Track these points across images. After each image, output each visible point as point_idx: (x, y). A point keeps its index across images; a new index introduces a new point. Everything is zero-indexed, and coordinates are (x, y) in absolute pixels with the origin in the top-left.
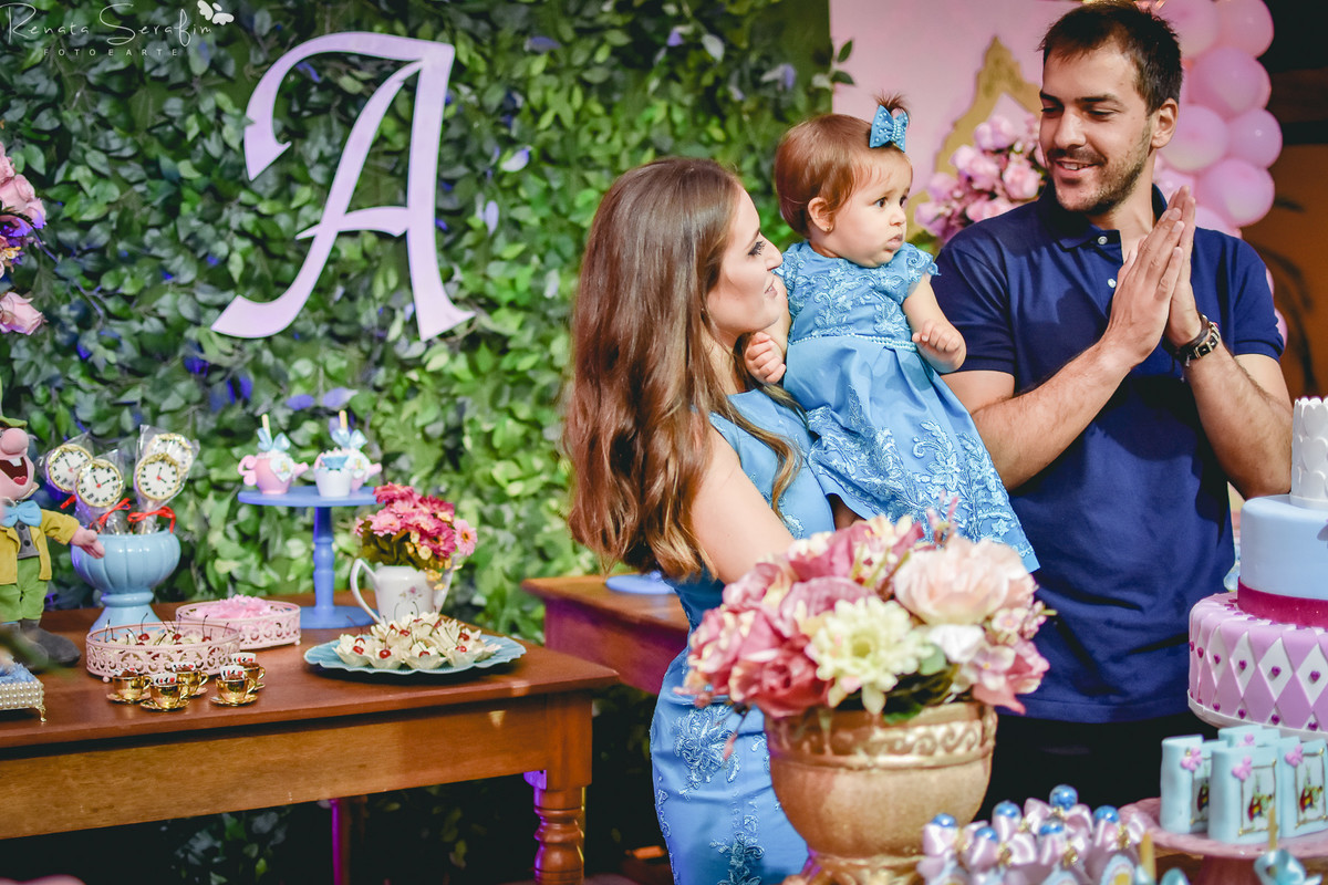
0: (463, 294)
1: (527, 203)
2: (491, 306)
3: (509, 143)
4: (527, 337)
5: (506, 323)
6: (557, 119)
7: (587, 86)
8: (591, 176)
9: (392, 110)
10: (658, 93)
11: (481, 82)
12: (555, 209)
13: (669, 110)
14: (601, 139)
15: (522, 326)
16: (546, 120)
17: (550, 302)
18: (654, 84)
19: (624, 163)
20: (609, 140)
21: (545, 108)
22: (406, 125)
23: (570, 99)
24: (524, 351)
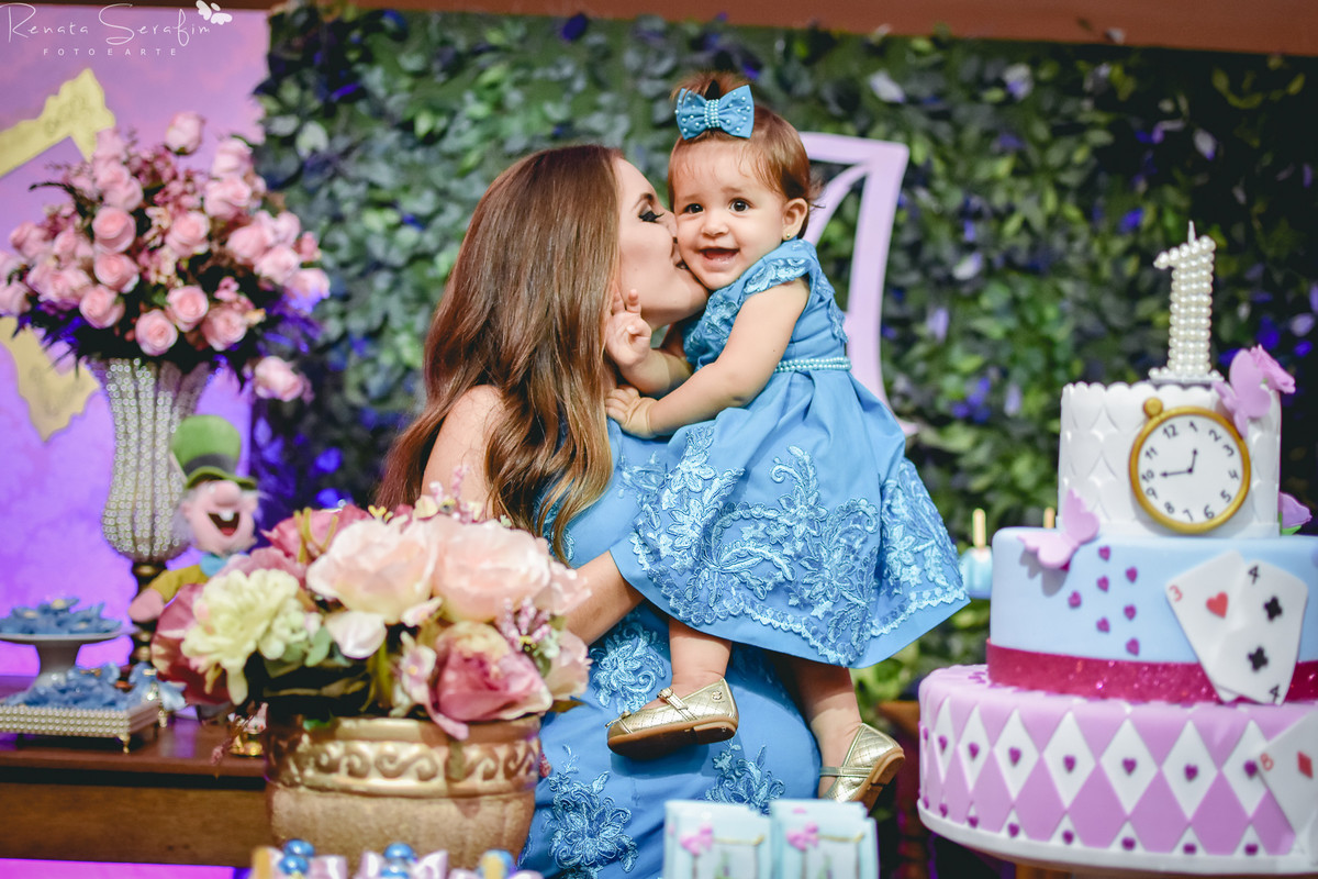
0: (908, 407)
1: (989, 313)
2: (940, 422)
3: (968, 248)
4: (981, 455)
5: (959, 439)
6: (1026, 225)
7: (1061, 190)
8: (1068, 286)
9: (838, 213)
10: (1147, 196)
11: (940, 185)
12: (1023, 321)
13: (1160, 214)
14: (1078, 246)
15: (977, 444)
16: (1013, 225)
17: (1014, 420)
18: (1142, 186)
19: (1106, 271)
20: (1087, 249)
21: (1011, 210)
22: (851, 229)
23: (1041, 202)
24: (979, 470)
